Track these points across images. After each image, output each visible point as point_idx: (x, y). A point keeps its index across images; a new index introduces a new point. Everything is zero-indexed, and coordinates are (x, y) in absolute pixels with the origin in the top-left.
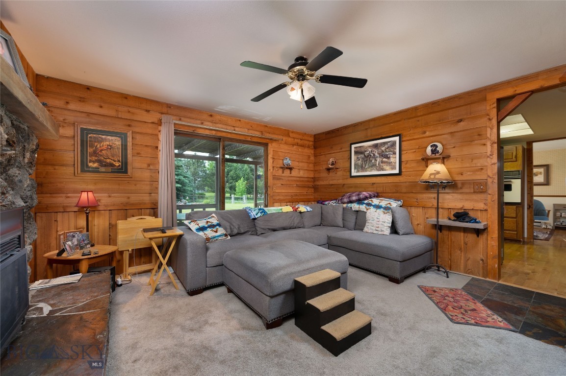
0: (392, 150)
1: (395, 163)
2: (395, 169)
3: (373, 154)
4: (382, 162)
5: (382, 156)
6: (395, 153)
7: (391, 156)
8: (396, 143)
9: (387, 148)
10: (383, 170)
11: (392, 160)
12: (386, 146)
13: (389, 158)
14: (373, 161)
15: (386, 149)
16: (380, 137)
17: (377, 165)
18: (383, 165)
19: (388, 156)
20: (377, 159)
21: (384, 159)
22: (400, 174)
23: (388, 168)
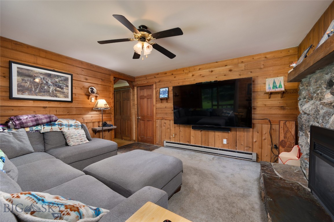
0: (65, 83)
1: (68, 93)
2: (68, 97)
3: (46, 81)
4: (56, 90)
5: (56, 85)
6: (67, 86)
7: (64, 87)
8: (68, 79)
9: (61, 81)
10: (56, 96)
11: (65, 90)
12: (60, 79)
13: (62, 89)
14: (46, 88)
15: (59, 81)
16: (52, 69)
17: (51, 92)
18: (57, 93)
19: (62, 87)
20: (50, 86)
21: (58, 89)
22: (71, 102)
23: (61, 96)
